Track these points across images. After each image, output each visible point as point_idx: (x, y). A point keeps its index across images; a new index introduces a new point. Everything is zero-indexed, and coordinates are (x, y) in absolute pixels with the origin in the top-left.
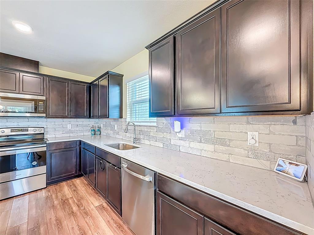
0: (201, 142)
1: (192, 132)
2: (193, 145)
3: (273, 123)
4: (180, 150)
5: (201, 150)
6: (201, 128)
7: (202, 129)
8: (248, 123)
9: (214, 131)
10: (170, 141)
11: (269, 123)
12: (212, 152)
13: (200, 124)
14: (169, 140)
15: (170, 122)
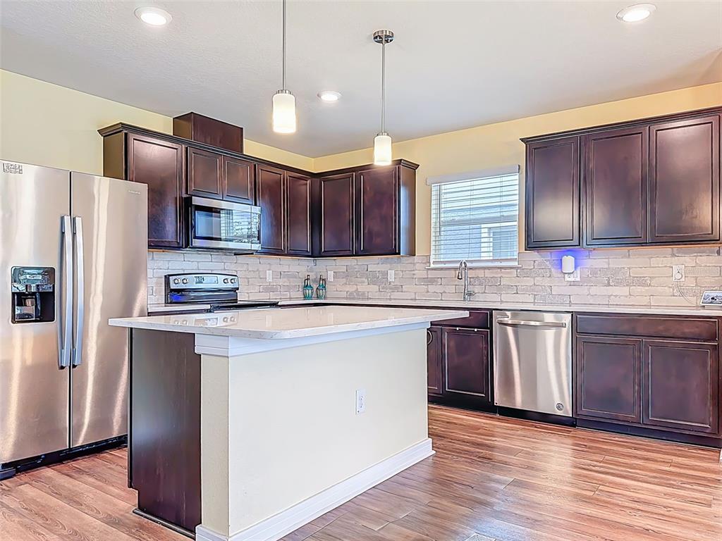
0: (609, 285)
1: (594, 272)
2: (594, 290)
3: (699, 254)
4: (570, 301)
5: (609, 296)
6: (609, 264)
7: (611, 266)
8: (673, 255)
9: (629, 268)
10: (549, 290)
11: (696, 254)
12: (626, 297)
13: (607, 260)
14: (547, 288)
15: (549, 259)
